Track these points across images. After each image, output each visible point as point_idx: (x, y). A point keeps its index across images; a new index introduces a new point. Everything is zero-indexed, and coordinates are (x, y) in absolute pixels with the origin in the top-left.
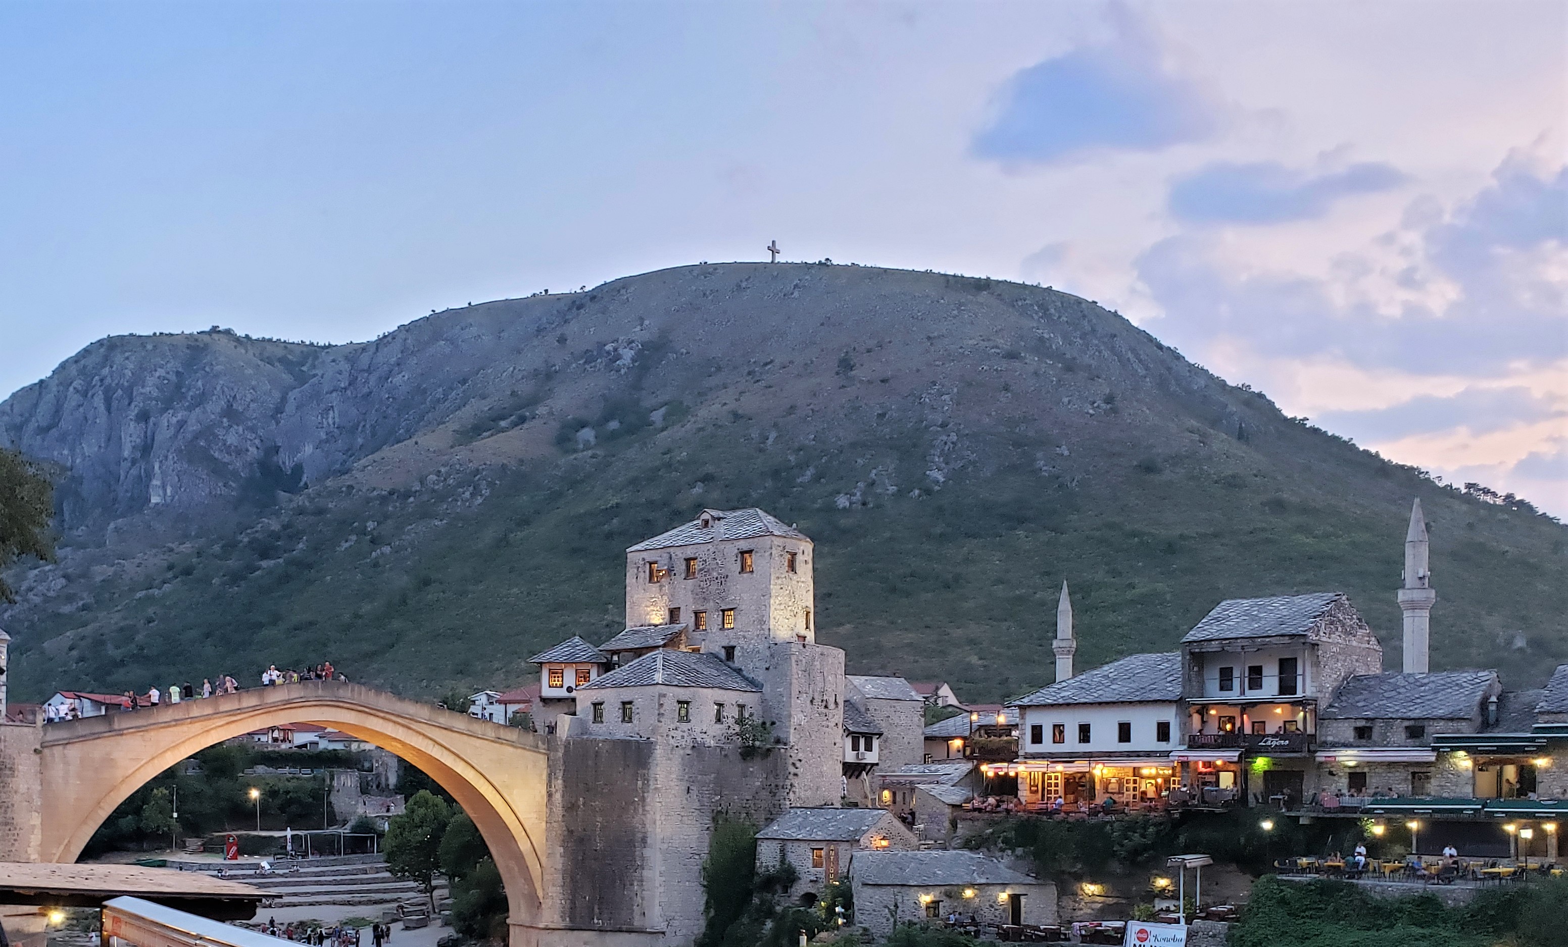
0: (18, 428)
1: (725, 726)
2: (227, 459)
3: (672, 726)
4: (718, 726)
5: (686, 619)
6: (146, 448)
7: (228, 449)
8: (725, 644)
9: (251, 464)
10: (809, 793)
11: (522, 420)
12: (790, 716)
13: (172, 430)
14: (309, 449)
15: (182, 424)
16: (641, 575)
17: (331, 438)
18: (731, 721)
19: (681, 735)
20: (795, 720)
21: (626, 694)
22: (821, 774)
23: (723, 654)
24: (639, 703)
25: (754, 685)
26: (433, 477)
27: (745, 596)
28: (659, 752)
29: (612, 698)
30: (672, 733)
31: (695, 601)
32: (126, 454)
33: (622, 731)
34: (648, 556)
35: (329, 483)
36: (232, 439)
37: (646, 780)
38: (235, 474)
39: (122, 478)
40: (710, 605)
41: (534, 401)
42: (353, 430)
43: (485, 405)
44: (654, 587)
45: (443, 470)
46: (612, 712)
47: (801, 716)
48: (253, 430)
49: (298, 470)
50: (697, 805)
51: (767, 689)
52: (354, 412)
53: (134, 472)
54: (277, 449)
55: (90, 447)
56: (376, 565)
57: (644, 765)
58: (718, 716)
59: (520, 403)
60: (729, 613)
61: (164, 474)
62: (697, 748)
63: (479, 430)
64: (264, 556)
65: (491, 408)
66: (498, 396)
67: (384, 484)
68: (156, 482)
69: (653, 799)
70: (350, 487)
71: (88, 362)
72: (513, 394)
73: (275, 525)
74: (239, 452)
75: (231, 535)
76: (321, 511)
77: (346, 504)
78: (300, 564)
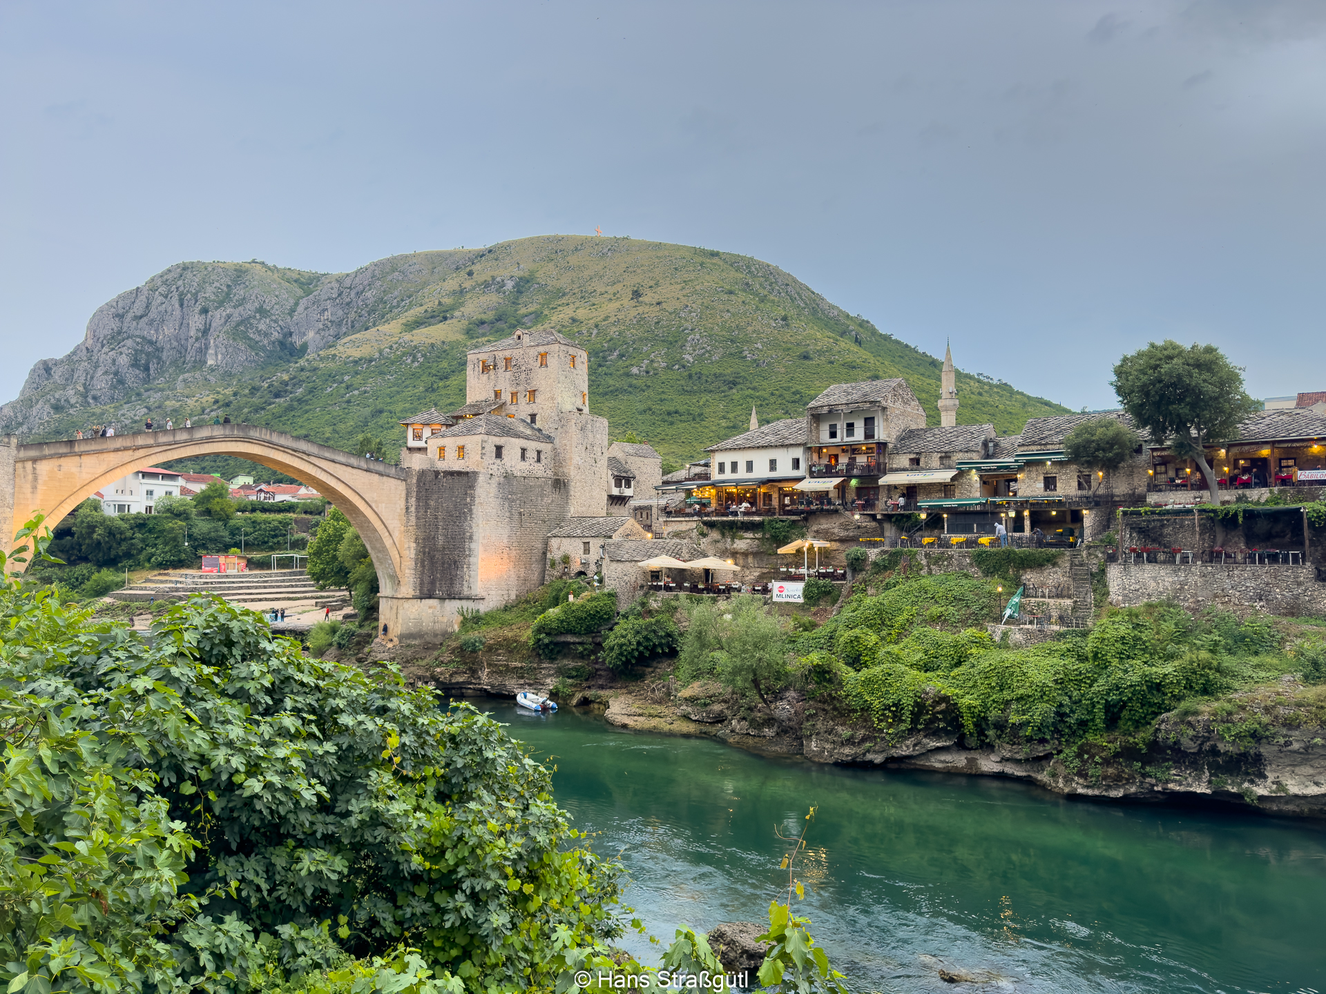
0: (120, 317)
1: (528, 463)
2: (258, 338)
3: (491, 462)
4: (523, 463)
5: (506, 397)
6: (205, 331)
7: (259, 333)
8: (530, 412)
9: (274, 343)
10: (584, 509)
11: (445, 318)
12: (571, 458)
13: (223, 320)
14: (311, 334)
15: (229, 316)
16: (477, 368)
17: (326, 327)
18: (532, 461)
19: (496, 467)
20: (574, 462)
21: (460, 441)
22: (592, 497)
23: (529, 421)
24: (468, 447)
25: (549, 439)
26: (388, 350)
27: (543, 382)
28: (481, 479)
29: (451, 443)
30: (491, 466)
31: (512, 385)
32: (192, 333)
33: (457, 466)
34: (482, 357)
35: (321, 352)
36: (262, 327)
37: (473, 497)
38: (263, 348)
39: (189, 347)
40: (520, 388)
41: (453, 308)
42: (339, 324)
43: (422, 309)
44: (485, 377)
45: (395, 346)
46: (451, 454)
47: (578, 458)
48: (276, 321)
49: (304, 348)
50: (508, 514)
51: (557, 441)
52: (340, 313)
53: (197, 345)
54: (291, 334)
55: (169, 330)
56: (348, 402)
57: (472, 487)
58: (523, 457)
59: (444, 309)
60: (533, 393)
61: (216, 346)
62: (508, 477)
63: (418, 324)
64: (277, 395)
65: (426, 311)
66: (431, 305)
67: (356, 353)
68: (211, 351)
69: (477, 510)
70: (334, 355)
71: (169, 277)
72: (440, 303)
73: (286, 377)
74: (266, 335)
75: (257, 383)
76: (315, 369)
77: (331, 365)
78: (300, 401)
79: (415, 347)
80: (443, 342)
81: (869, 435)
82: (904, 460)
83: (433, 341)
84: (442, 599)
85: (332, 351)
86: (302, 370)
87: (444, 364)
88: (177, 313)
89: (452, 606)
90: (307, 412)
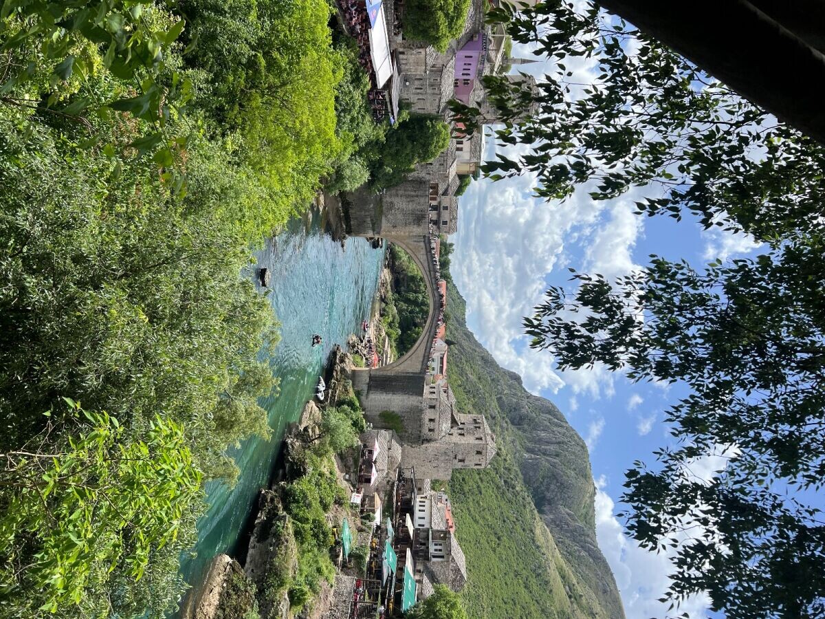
0: (549, 412)
3: (428, 403)
4: (428, 420)
7: (549, 484)
11: (570, 597)
16: (475, 417)
18: (429, 425)
19: (425, 405)
28: (420, 398)
30: (425, 403)
32: (544, 447)
33: (425, 391)
35: (536, 512)
36: (552, 487)
37: (412, 395)
41: (579, 604)
43: (575, 581)
48: (557, 495)
50: (404, 410)
53: (536, 450)
54: (550, 504)
56: (504, 521)
57: (416, 394)
58: (431, 420)
59: (578, 598)
60: (463, 435)
61: (536, 459)
62: (421, 411)
63: (563, 577)
64: (505, 482)
65: (574, 585)
66: (580, 589)
67: (538, 532)
68: (533, 457)
69: (406, 397)
70: (535, 519)
71: (576, 438)
72: (581, 596)
73: (517, 489)
74: (548, 489)
75: (513, 473)
76: (525, 506)
77: (528, 516)
78: (503, 493)
79: (546, 570)
80: (551, 591)
81: (434, 557)
82: (420, 567)
83: (551, 583)
84: (368, 384)
85: (538, 518)
86: (523, 499)
87: (535, 588)
88: (555, 440)
89: (365, 387)
90: (496, 496)
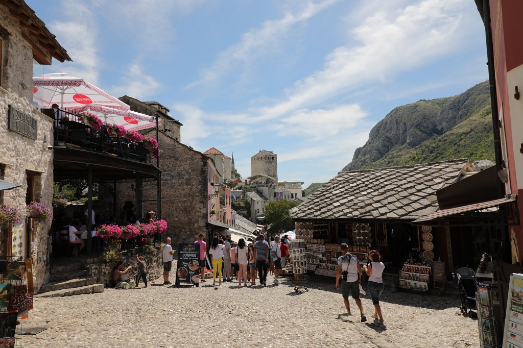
0: (378, 131)
2: (424, 130)
6: (405, 131)
7: (424, 127)
9: (430, 130)
13: (411, 125)
14: (444, 124)
15: (413, 124)
17: (450, 120)
26: (474, 127)
35: (447, 133)
36: (425, 125)
39: (401, 137)
45: (477, 125)
49: (442, 129)
52: (455, 113)
53: (403, 136)
54: (437, 125)
61: (410, 135)
64: (431, 152)
67: (461, 131)
68: (408, 138)
70: (452, 133)
71: (392, 114)
73: (434, 145)
74: (427, 128)
76: (445, 140)
77: (452, 137)
86: (440, 141)
88: (395, 126)
